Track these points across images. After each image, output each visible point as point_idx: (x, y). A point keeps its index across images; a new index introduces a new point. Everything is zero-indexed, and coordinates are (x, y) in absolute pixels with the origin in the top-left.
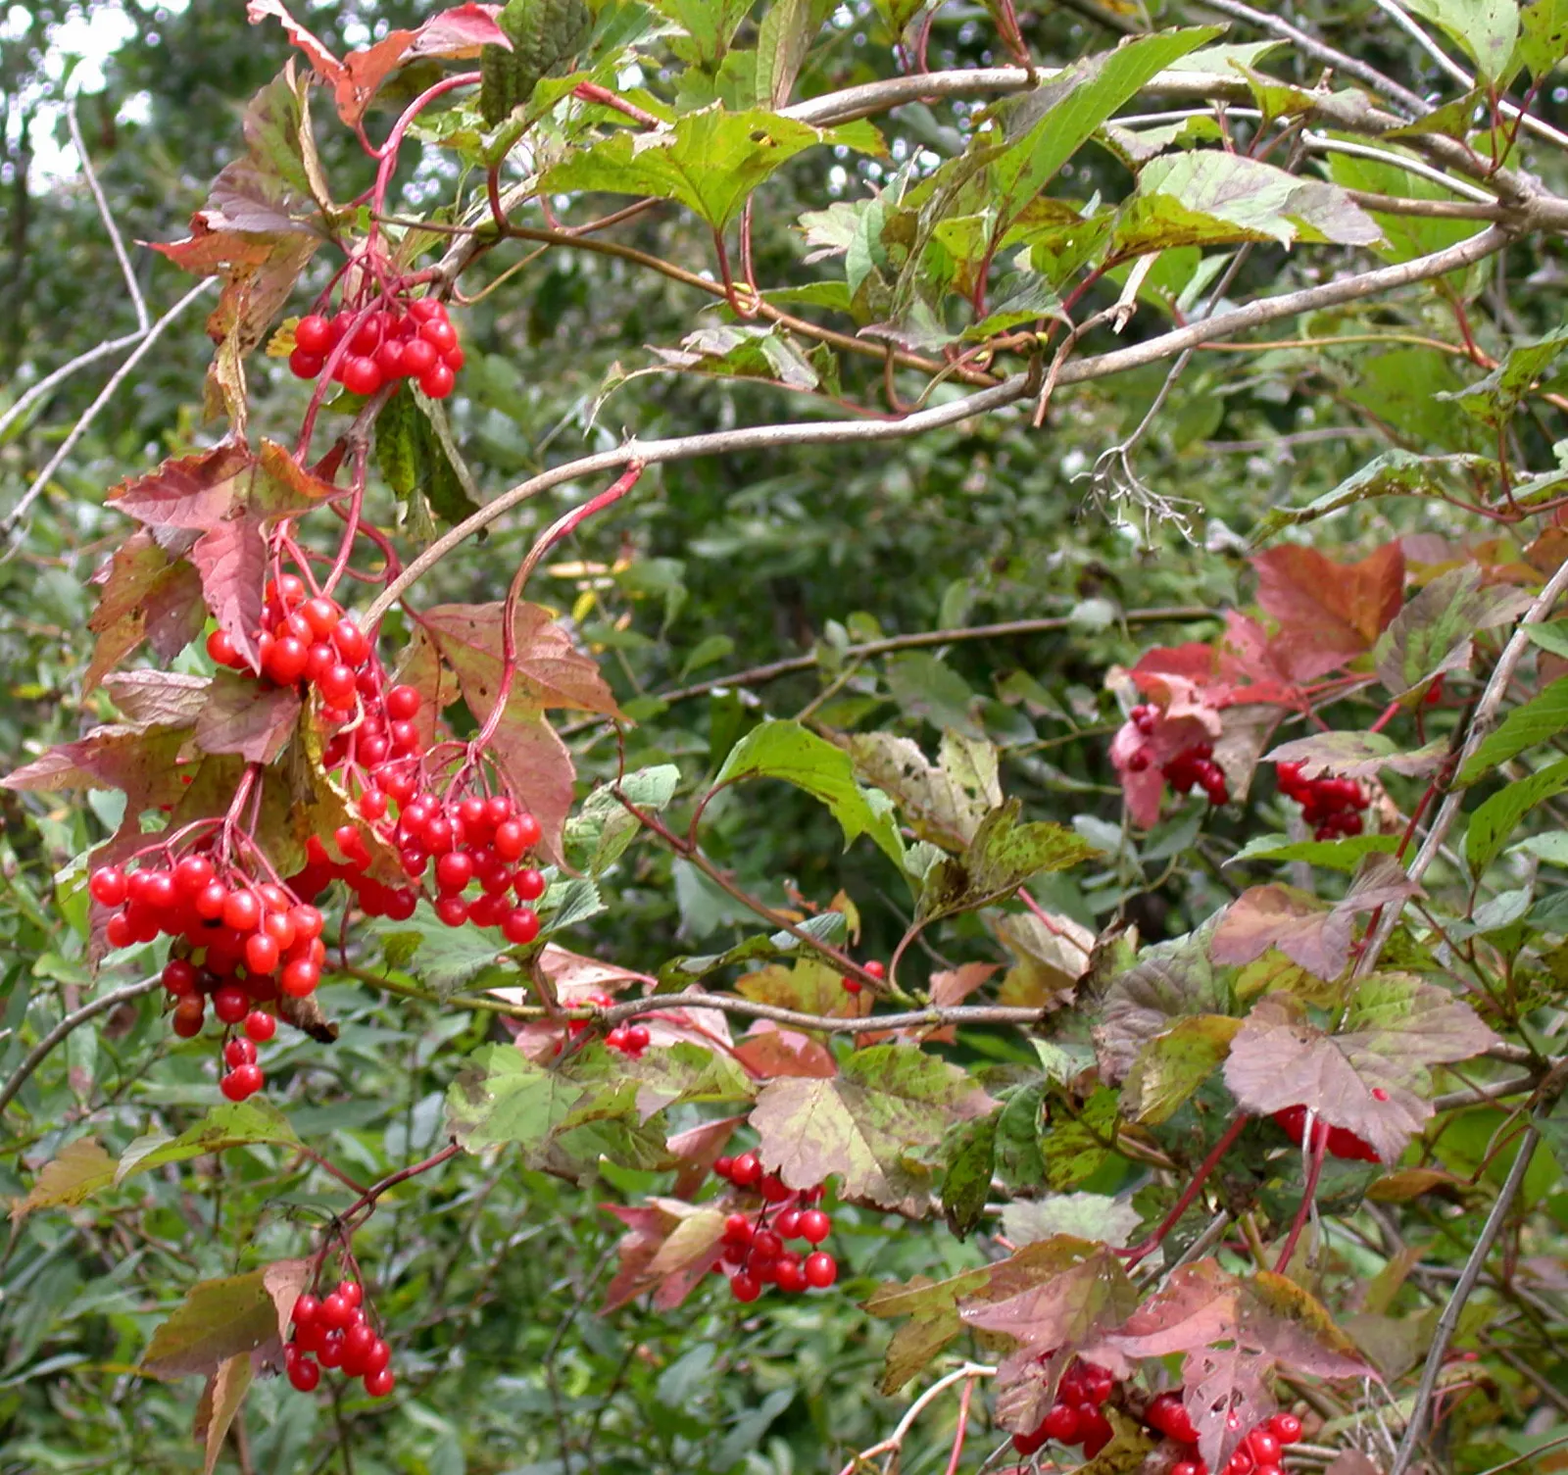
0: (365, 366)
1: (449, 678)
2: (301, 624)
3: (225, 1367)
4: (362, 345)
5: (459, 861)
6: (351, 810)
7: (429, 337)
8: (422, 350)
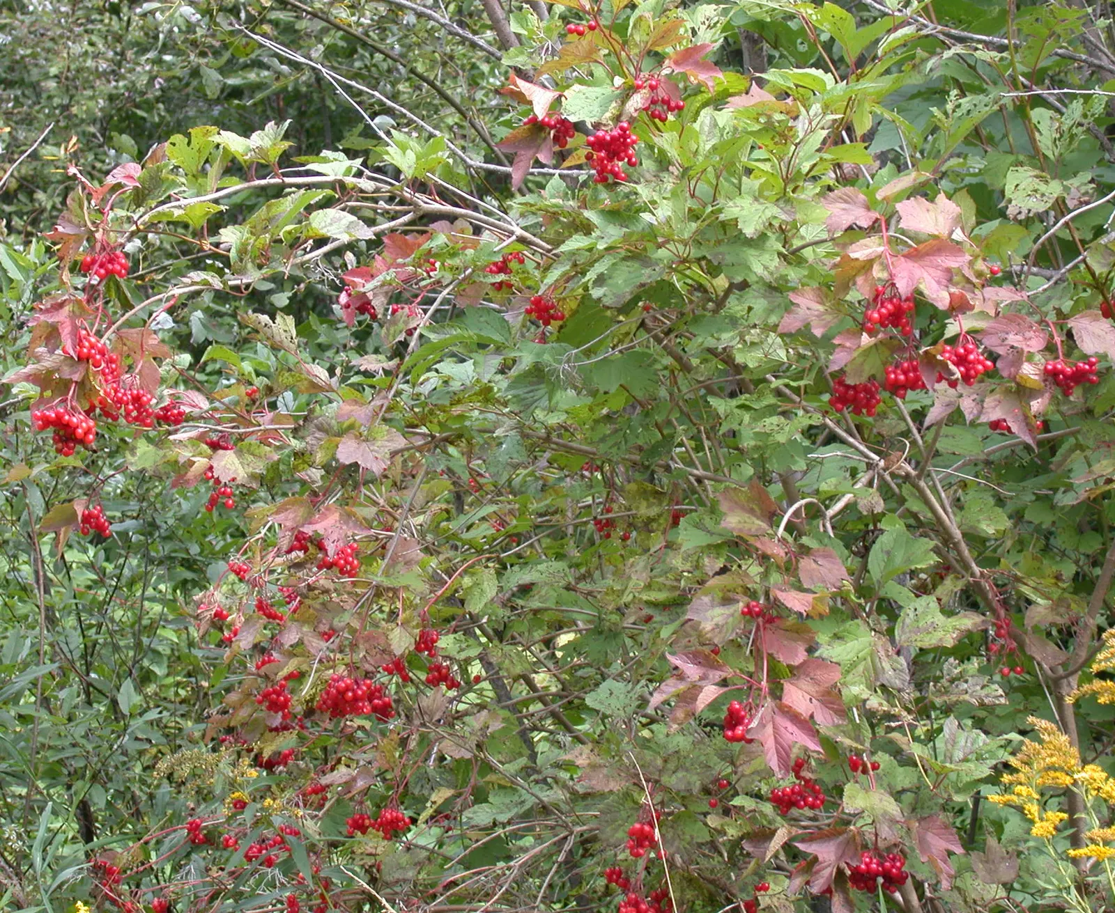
0: (102, 271)
1: (125, 348)
2: (87, 344)
3: (63, 529)
4: (101, 266)
5: (131, 407)
6: (102, 393)
7: (120, 264)
8: (118, 267)
